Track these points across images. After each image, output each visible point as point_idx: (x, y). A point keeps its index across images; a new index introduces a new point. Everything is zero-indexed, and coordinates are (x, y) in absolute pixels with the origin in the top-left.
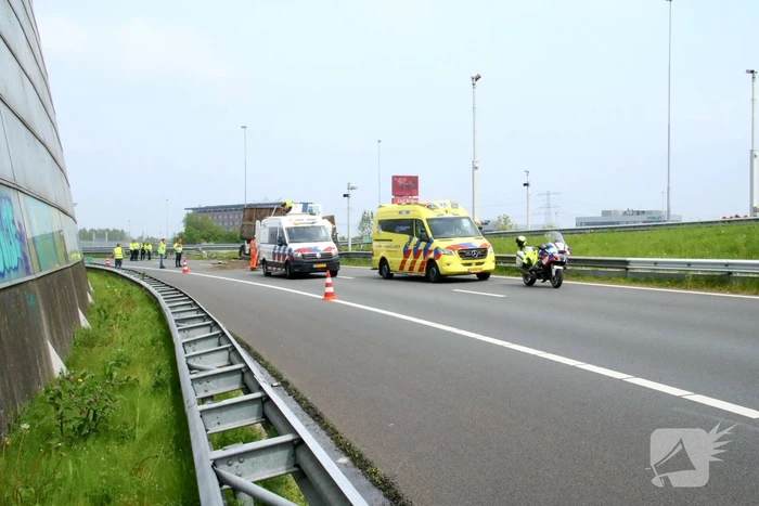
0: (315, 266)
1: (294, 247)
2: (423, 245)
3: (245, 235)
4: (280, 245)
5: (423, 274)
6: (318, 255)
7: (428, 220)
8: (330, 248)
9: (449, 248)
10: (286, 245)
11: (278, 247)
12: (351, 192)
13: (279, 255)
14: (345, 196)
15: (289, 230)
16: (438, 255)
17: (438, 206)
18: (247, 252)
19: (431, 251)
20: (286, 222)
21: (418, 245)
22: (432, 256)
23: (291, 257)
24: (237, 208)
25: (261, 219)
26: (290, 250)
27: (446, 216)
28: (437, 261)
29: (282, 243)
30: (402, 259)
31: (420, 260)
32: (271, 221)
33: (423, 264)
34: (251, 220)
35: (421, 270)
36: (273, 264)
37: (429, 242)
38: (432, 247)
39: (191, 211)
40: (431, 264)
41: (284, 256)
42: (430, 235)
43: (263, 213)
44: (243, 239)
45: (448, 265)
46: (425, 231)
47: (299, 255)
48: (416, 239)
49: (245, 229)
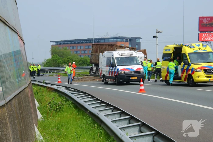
0: (131, 78)
1: (120, 68)
2: (186, 66)
3: (93, 61)
4: (113, 67)
5: (186, 82)
6: (133, 73)
7: (189, 54)
8: (139, 69)
9: (199, 68)
10: (116, 67)
11: (111, 68)
12: (157, 34)
13: (112, 72)
14: (154, 37)
15: (118, 58)
16: (193, 72)
17: (195, 46)
18: (94, 71)
19: (190, 70)
20: (116, 54)
21: (183, 67)
22: (190, 72)
23: (118, 73)
24: (87, 41)
25: (102, 52)
26: (118, 70)
27: (199, 51)
28: (193, 75)
29: (114, 66)
30: (166, 74)
31: (185, 75)
32: (107, 54)
33: (186, 76)
34: (97, 52)
35: (185, 80)
36: (109, 77)
37: (189, 65)
38: (190, 68)
39: (54, 43)
40: (190, 77)
41: (115, 72)
42: (190, 62)
43: (104, 47)
44: (92, 63)
45: (198, 77)
46: (187, 59)
47: (123, 72)
48: (182, 64)
49: (93, 58)
